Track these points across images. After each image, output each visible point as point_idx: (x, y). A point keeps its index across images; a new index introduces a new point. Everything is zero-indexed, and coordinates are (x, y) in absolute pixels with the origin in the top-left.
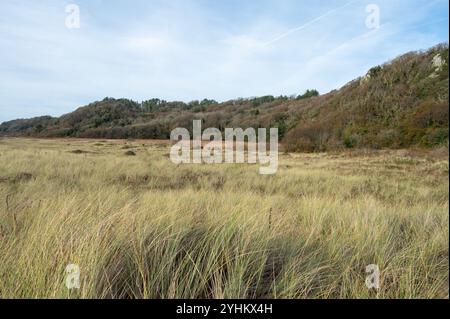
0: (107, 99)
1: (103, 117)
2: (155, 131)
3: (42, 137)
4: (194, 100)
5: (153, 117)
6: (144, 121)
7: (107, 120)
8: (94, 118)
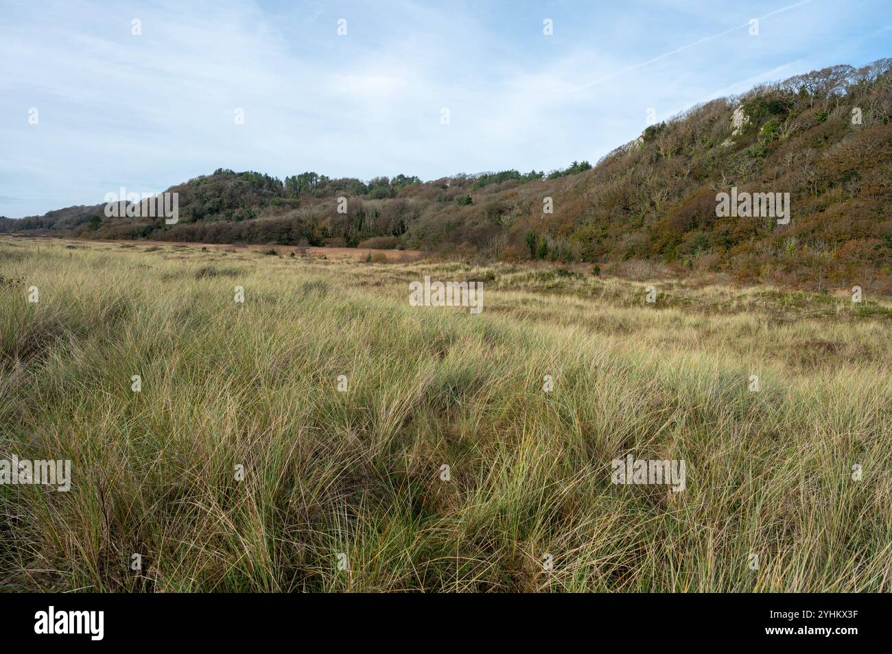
0: (219, 172)
1: (208, 205)
2: (289, 230)
3: (98, 239)
4: (381, 175)
5: (295, 206)
6: (278, 213)
7: (214, 211)
8: (191, 206)
